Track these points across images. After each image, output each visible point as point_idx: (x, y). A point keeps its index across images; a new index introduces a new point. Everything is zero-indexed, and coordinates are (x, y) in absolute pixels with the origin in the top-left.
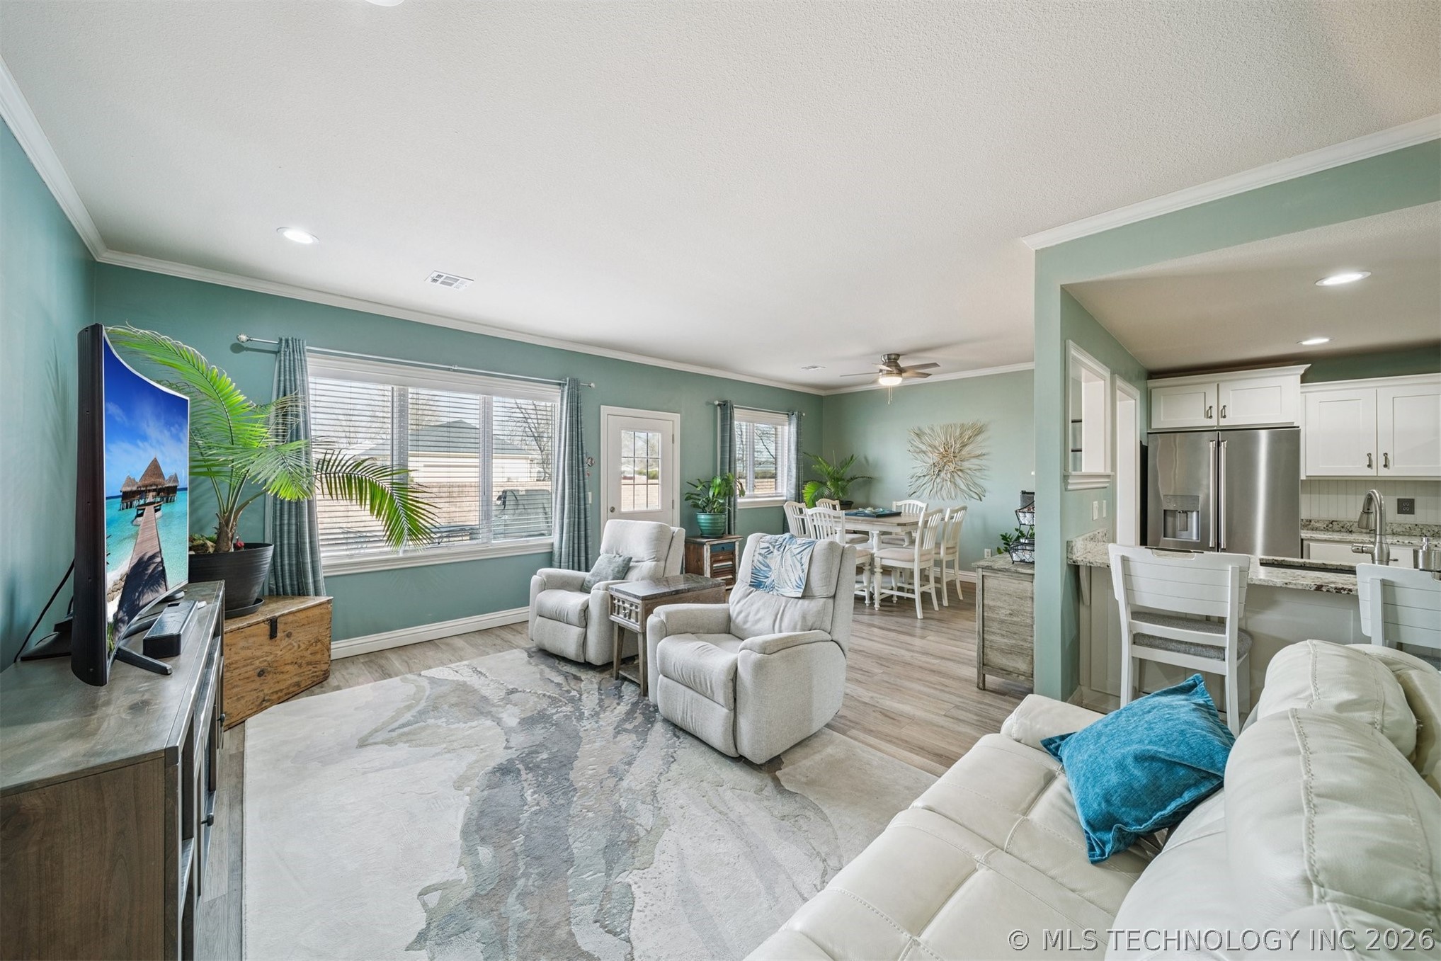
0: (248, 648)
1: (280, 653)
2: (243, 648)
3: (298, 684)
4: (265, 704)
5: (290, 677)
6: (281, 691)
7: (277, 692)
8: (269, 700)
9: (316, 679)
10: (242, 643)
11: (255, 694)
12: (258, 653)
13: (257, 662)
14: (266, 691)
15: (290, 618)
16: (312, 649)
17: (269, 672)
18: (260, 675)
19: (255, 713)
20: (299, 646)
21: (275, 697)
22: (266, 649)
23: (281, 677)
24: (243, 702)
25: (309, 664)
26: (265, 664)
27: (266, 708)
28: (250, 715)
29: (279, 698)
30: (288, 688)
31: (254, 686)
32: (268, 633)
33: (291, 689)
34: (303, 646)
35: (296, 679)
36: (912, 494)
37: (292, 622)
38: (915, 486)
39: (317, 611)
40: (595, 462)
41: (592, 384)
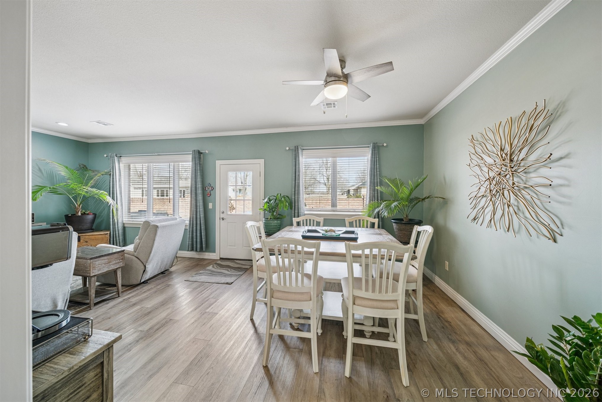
36: (474, 219)
37: (88, 238)
38: (476, 210)
39: (100, 236)
40: (214, 189)
41: (206, 151)
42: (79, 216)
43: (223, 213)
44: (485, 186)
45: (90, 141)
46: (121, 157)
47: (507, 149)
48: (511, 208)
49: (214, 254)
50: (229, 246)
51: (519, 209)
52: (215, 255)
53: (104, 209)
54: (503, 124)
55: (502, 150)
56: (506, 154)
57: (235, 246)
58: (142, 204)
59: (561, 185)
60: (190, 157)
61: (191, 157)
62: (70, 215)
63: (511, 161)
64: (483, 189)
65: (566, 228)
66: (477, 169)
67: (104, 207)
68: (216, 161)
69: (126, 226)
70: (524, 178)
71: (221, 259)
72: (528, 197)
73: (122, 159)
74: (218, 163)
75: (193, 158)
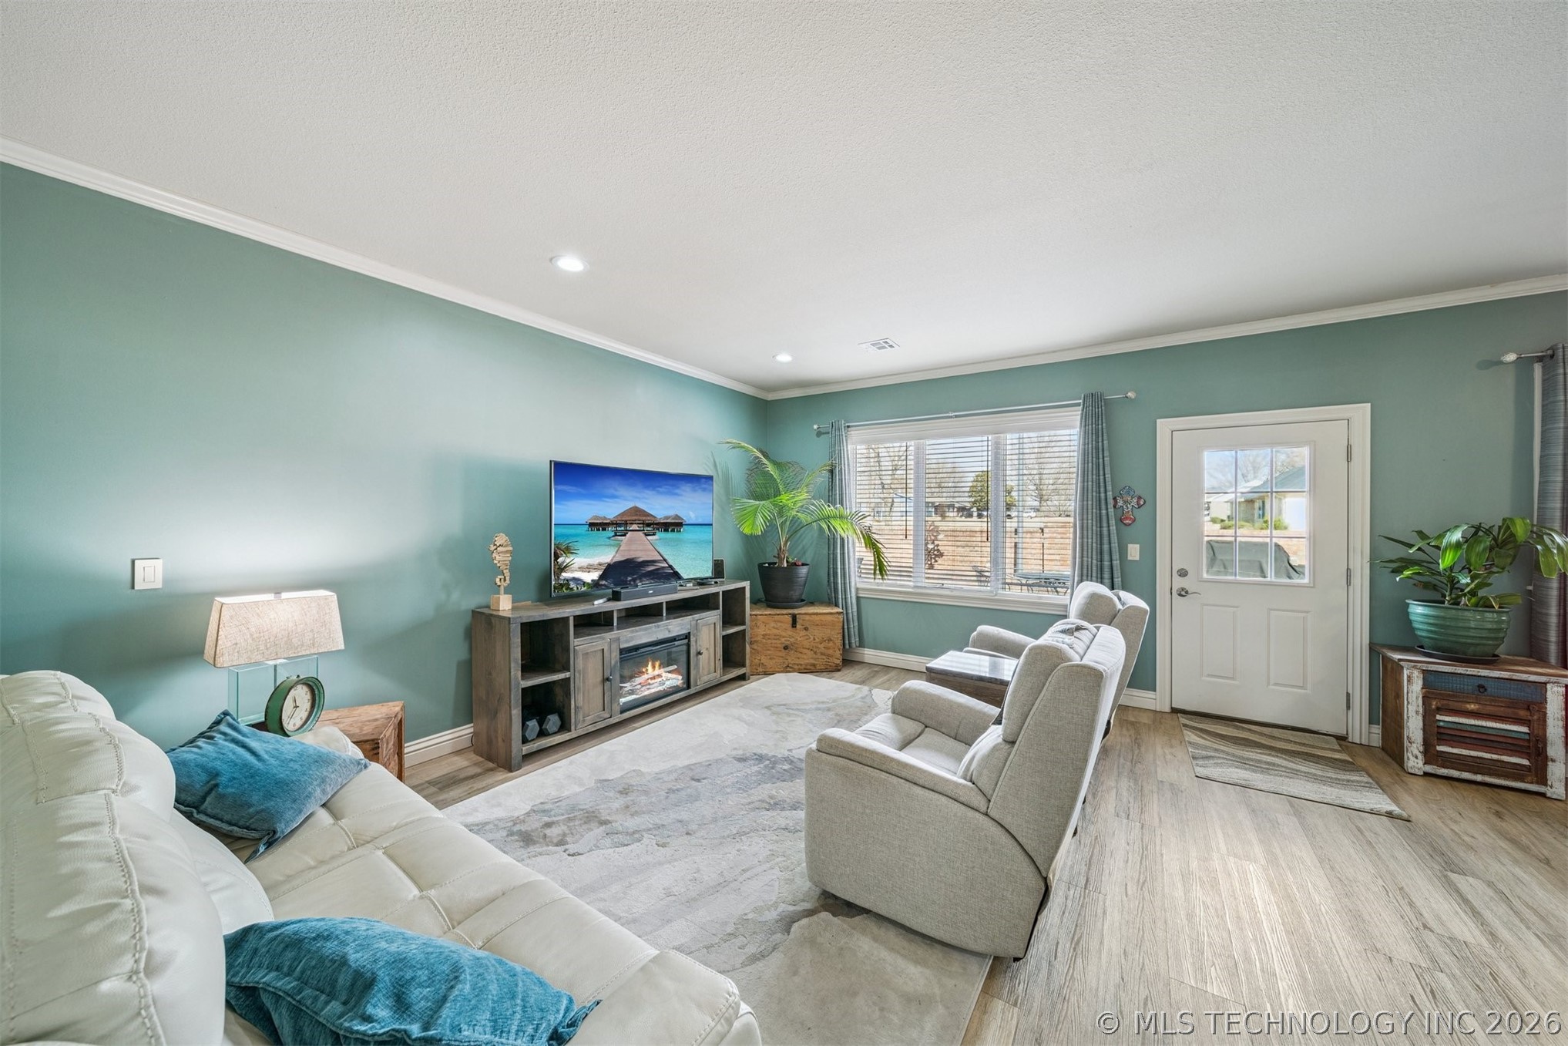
0: (777, 629)
1: (799, 639)
2: (774, 627)
3: (814, 665)
4: (788, 669)
5: (807, 658)
6: (801, 665)
7: (798, 665)
8: (791, 668)
9: (828, 667)
10: (773, 624)
11: (781, 660)
12: (784, 634)
13: (783, 639)
14: (790, 661)
15: (807, 617)
16: (826, 644)
17: (792, 649)
18: (786, 648)
19: (782, 672)
20: (814, 639)
21: (796, 667)
22: (790, 633)
23: (799, 655)
24: (774, 661)
25: (822, 654)
26: (789, 643)
27: (789, 672)
28: (779, 672)
29: (799, 669)
30: (806, 665)
31: (780, 654)
32: (791, 622)
33: (808, 667)
34: (817, 640)
35: (813, 661)
37: (808, 620)
39: (829, 618)
40: (1146, 502)
41: (1129, 394)
42: (784, 567)
43: (1183, 573)
45: (771, 397)
46: (849, 429)
49: (1150, 694)
50: (1209, 675)
52: (1154, 697)
53: (804, 553)
57: (1232, 678)
58: (906, 541)
60: (1075, 416)
61: (1080, 413)
62: (767, 565)
67: (803, 547)
68: (1158, 421)
69: (861, 595)
71: (1175, 711)
73: (852, 432)
74: (1164, 426)
75: (1085, 417)
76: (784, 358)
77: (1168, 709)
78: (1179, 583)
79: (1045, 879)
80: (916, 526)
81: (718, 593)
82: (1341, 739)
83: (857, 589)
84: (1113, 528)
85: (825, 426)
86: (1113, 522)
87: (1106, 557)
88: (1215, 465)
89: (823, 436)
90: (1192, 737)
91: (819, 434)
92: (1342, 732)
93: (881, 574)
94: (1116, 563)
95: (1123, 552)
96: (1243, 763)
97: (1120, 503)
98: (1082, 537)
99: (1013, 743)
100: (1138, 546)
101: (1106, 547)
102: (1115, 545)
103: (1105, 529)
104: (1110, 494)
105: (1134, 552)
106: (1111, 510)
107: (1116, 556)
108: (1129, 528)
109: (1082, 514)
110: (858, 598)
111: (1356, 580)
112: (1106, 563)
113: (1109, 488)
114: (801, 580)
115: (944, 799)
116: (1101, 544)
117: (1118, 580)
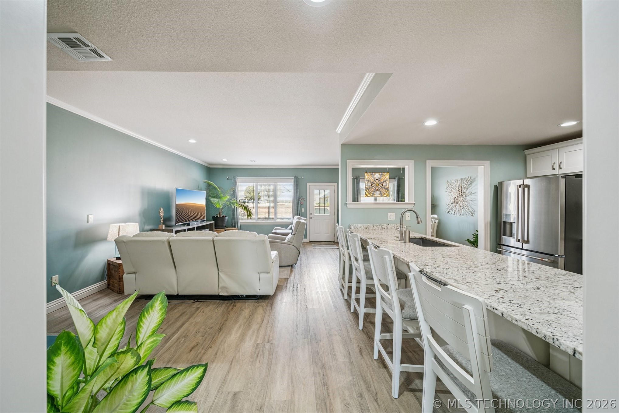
36: (448, 212)
38: (449, 209)
40: (305, 200)
41: (302, 177)
42: (222, 217)
43: (311, 214)
44: (453, 200)
45: (211, 167)
46: (238, 179)
47: (460, 188)
48: (461, 207)
50: (315, 233)
51: (464, 208)
52: (306, 240)
53: (226, 213)
54: (459, 180)
55: (458, 188)
56: (460, 190)
57: (319, 234)
59: (474, 201)
60: (293, 180)
62: (218, 216)
63: (462, 192)
64: (452, 201)
65: (475, 212)
66: (450, 194)
68: (307, 183)
70: (465, 198)
72: (466, 204)
74: (308, 184)
75: (294, 181)
76: (225, 160)
77: (309, 242)
78: (311, 216)
79: (299, 251)
80: (256, 206)
81: (208, 224)
82: (334, 242)
83: (240, 223)
84: (300, 205)
85: (230, 177)
86: (299, 204)
87: (298, 211)
88: (316, 192)
89: (229, 180)
90: (312, 244)
91: (228, 179)
92: (334, 241)
93: (250, 217)
94: (300, 212)
95: (301, 210)
96: (320, 246)
97: (301, 200)
98: (294, 207)
99: (295, 235)
100: (304, 209)
101: (298, 209)
102: (300, 209)
103: (298, 205)
104: (299, 198)
105: (303, 210)
106: (299, 201)
107: (300, 211)
108: (302, 205)
109: (294, 202)
110: (240, 225)
111: (335, 214)
112: (298, 212)
113: (299, 197)
114: (226, 221)
115: (286, 245)
116: (297, 208)
117: (300, 215)
